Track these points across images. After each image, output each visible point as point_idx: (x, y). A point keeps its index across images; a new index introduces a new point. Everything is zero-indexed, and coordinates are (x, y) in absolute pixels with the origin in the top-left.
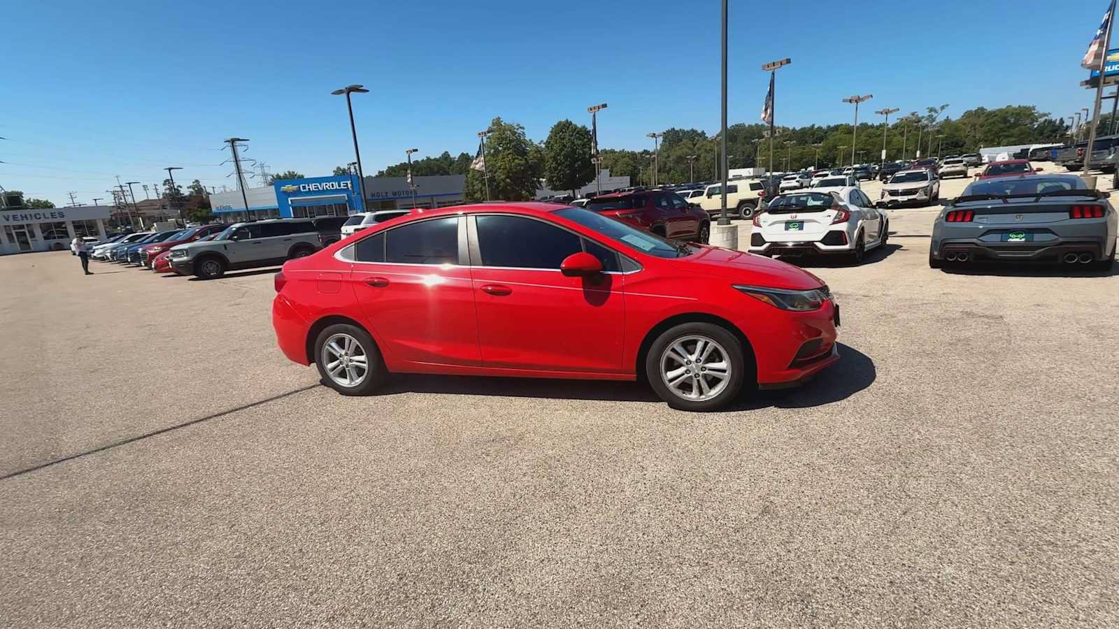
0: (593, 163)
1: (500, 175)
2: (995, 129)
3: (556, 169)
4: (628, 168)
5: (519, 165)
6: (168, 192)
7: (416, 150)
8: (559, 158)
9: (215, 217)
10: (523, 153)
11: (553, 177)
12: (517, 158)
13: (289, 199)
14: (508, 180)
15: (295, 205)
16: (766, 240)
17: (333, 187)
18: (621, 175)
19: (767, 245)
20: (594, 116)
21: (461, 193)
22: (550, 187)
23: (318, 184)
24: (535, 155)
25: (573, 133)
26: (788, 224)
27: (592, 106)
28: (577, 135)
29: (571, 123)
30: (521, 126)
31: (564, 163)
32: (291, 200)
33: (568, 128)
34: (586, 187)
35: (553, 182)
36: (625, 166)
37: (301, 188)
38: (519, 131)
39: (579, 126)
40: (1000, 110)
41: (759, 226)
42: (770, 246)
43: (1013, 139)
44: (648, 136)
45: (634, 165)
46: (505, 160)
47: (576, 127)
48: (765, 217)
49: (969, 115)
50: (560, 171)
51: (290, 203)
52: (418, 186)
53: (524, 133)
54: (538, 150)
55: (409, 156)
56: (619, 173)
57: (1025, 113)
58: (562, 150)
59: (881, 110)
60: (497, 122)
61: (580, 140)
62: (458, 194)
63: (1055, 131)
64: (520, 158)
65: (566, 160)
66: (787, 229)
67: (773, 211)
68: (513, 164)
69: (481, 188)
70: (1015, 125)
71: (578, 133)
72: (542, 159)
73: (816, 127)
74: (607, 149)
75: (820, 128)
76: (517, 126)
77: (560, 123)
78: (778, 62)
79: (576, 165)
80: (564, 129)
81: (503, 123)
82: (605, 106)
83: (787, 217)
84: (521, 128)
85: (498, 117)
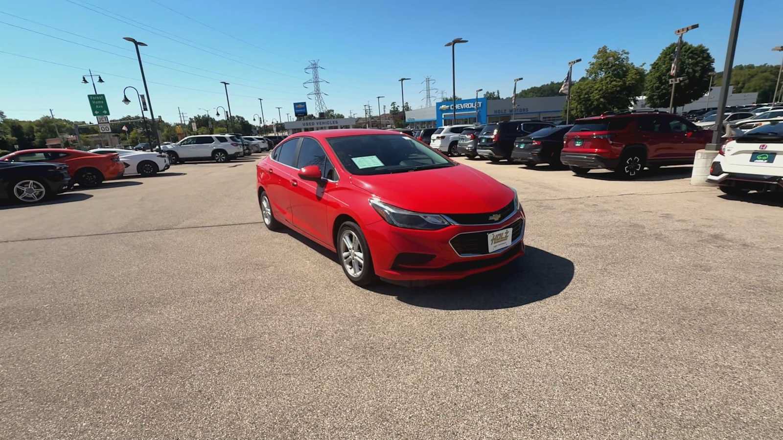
0: (670, 83)
1: (595, 96)
3: (658, 88)
4: (767, 84)
5: (615, 86)
6: (392, 109)
7: (522, 79)
8: (663, 78)
9: (407, 124)
10: (623, 76)
11: (654, 95)
12: (615, 81)
13: (443, 114)
15: (447, 118)
16: (724, 170)
17: (470, 106)
19: (724, 175)
21: (561, 111)
23: (461, 105)
24: (636, 77)
25: (686, 52)
26: (755, 156)
30: (626, 51)
32: (444, 115)
33: (682, 48)
35: (653, 99)
37: (451, 107)
38: (624, 56)
39: (695, 45)
41: (722, 153)
42: (727, 177)
44: (774, 50)
46: (603, 82)
47: (691, 48)
48: (732, 146)
51: (443, 117)
52: (519, 105)
53: (627, 57)
54: (640, 73)
55: (516, 84)
56: (752, 89)
60: (603, 51)
62: (559, 111)
64: (618, 80)
66: (752, 160)
67: (742, 139)
68: (610, 85)
71: (691, 52)
72: (643, 80)
74: (743, 65)
76: (622, 52)
77: (673, 45)
81: (608, 51)
82: (695, 26)
83: (756, 147)
85: (605, 46)
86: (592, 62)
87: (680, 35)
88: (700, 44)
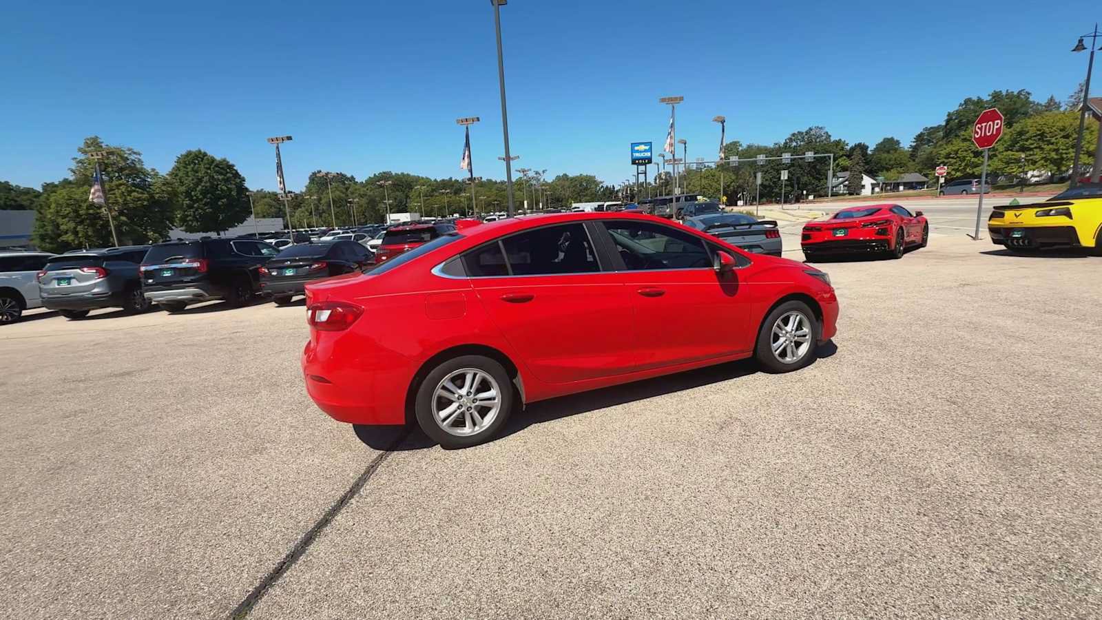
2: (577, 190)
5: (139, 199)
8: (193, 193)
10: (144, 186)
11: (187, 216)
12: (134, 191)
14: (123, 218)
18: (264, 217)
20: (278, 148)
22: (183, 228)
24: (163, 188)
25: (211, 165)
27: (274, 137)
28: (217, 169)
29: (205, 154)
30: (135, 151)
31: (201, 200)
33: (202, 159)
34: (235, 228)
36: (267, 207)
38: (133, 157)
39: (218, 158)
40: (577, 177)
43: (588, 198)
45: (278, 206)
47: (213, 160)
49: (558, 178)
50: (197, 210)
53: (139, 160)
54: (165, 182)
57: (590, 180)
58: (197, 185)
59: (520, 169)
60: (94, 143)
61: (221, 174)
63: (611, 193)
64: (139, 190)
65: (204, 197)
68: (129, 198)
69: (75, 228)
70: (586, 189)
72: (174, 194)
73: (453, 179)
75: (456, 181)
76: (127, 150)
77: (189, 153)
78: (470, 119)
79: (220, 203)
80: (194, 160)
81: (103, 145)
82: (289, 138)
84: (135, 153)
85: (97, 137)
86: (79, 158)
87: (276, 145)
88: (223, 157)
